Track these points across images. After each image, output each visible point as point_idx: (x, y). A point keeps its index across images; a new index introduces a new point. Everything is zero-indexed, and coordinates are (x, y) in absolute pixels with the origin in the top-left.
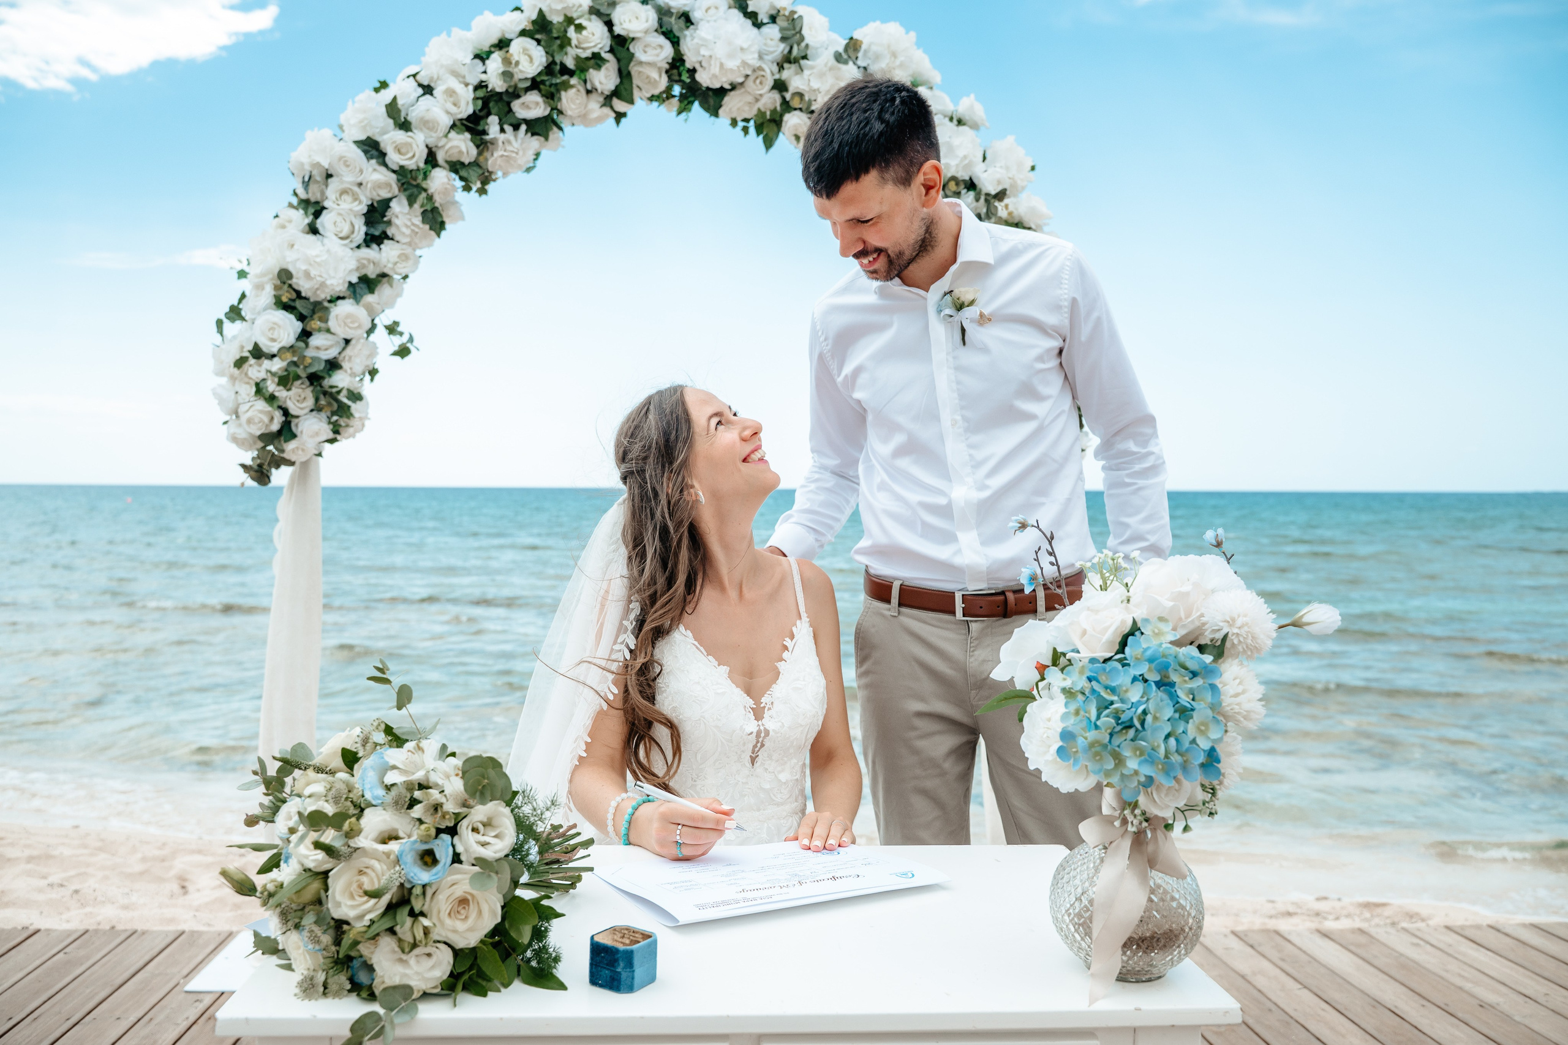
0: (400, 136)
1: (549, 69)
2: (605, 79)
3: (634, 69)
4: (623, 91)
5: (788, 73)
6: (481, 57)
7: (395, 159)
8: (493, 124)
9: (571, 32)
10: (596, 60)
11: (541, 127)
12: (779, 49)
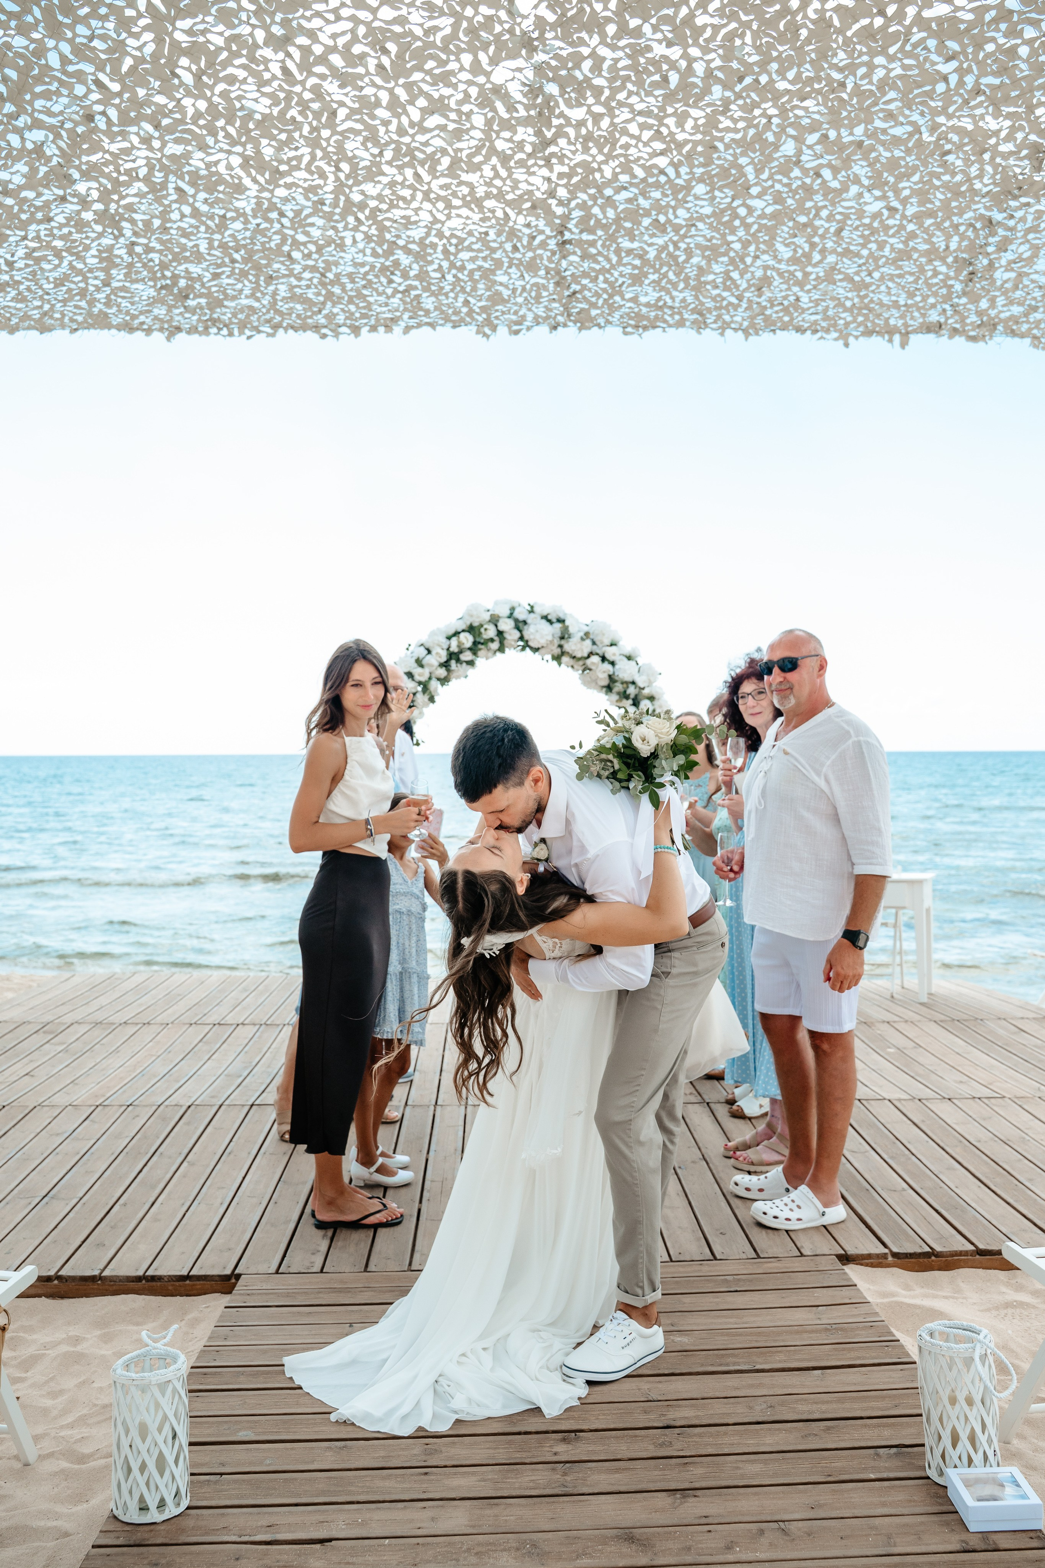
0: (420, 670)
1: (475, 643)
2: (495, 646)
3: (506, 642)
4: (501, 649)
5: (563, 642)
6: (449, 638)
7: (417, 678)
8: (453, 663)
9: (482, 630)
10: (492, 640)
11: (471, 663)
12: (559, 634)
